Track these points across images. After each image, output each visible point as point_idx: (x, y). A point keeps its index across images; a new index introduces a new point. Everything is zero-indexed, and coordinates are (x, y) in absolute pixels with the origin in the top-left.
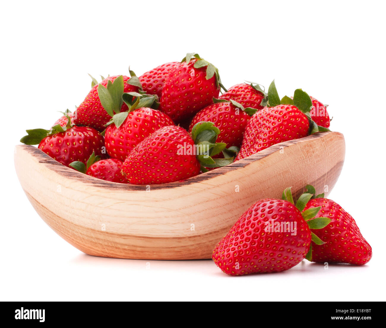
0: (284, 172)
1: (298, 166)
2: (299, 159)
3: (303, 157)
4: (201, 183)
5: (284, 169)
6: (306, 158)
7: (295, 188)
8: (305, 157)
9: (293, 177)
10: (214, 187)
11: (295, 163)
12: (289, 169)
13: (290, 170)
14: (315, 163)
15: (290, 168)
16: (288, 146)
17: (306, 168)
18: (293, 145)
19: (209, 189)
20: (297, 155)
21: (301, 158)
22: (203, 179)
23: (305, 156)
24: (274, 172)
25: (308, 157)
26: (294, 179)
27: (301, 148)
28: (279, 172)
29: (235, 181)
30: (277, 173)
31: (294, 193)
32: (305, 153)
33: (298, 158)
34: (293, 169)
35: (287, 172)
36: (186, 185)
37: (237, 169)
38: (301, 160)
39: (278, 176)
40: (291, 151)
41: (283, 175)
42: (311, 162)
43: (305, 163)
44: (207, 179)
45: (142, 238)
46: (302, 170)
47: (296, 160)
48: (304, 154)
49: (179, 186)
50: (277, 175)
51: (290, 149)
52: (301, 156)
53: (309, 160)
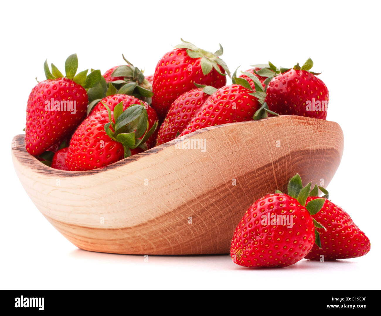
0: (203, 159)
1: (222, 153)
2: (223, 144)
3: (228, 142)
4: (116, 170)
5: (202, 155)
6: (233, 143)
7: (224, 178)
8: (230, 143)
9: (216, 164)
10: (128, 175)
11: (216, 149)
12: (210, 156)
13: (212, 157)
14: (247, 150)
15: (212, 155)
16: (209, 131)
17: (234, 155)
18: (215, 129)
19: (123, 176)
20: (220, 140)
21: (225, 143)
22: (119, 165)
23: (231, 141)
24: (191, 158)
25: (236, 143)
26: (218, 167)
27: (226, 132)
28: (197, 158)
29: (147, 167)
30: (195, 160)
31: (225, 184)
32: (231, 139)
33: (221, 144)
34: (215, 155)
35: (207, 159)
36: (103, 172)
37: (149, 155)
38: (225, 145)
39: (196, 164)
40: (212, 135)
41: (202, 163)
42: (241, 148)
43: (231, 150)
44: (122, 166)
45: (85, 229)
46: (228, 158)
47: (218, 146)
48: (229, 140)
49: (98, 173)
50: (194, 162)
51: (211, 133)
52: (225, 142)
53: (238, 146)
